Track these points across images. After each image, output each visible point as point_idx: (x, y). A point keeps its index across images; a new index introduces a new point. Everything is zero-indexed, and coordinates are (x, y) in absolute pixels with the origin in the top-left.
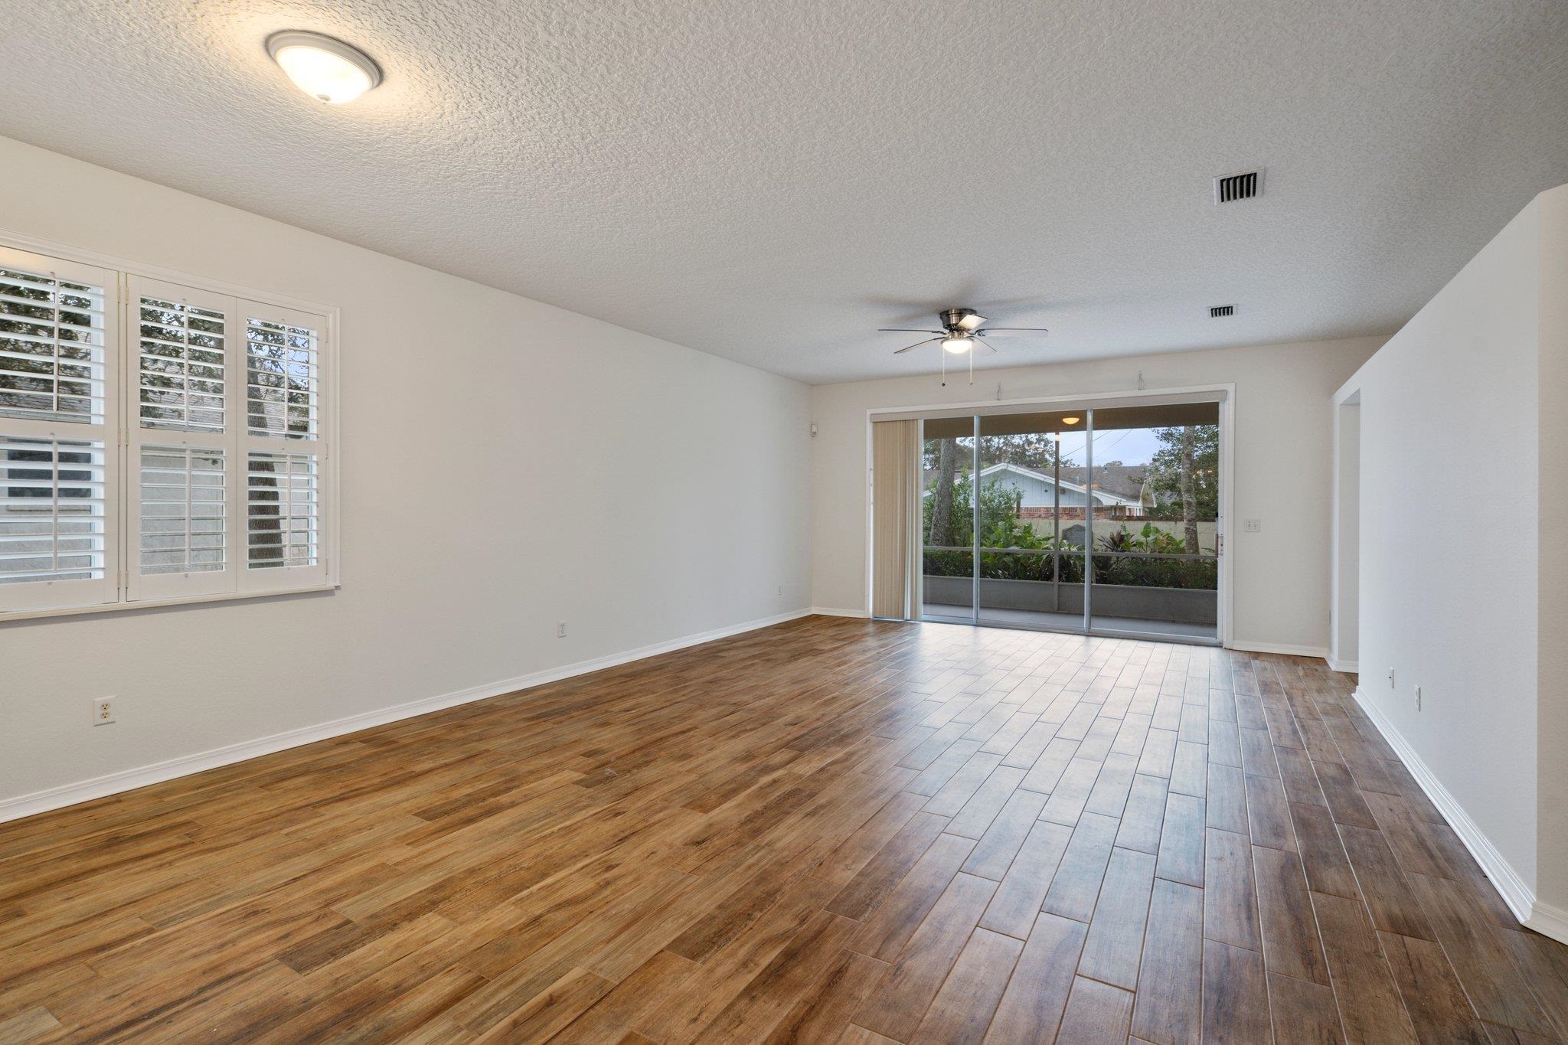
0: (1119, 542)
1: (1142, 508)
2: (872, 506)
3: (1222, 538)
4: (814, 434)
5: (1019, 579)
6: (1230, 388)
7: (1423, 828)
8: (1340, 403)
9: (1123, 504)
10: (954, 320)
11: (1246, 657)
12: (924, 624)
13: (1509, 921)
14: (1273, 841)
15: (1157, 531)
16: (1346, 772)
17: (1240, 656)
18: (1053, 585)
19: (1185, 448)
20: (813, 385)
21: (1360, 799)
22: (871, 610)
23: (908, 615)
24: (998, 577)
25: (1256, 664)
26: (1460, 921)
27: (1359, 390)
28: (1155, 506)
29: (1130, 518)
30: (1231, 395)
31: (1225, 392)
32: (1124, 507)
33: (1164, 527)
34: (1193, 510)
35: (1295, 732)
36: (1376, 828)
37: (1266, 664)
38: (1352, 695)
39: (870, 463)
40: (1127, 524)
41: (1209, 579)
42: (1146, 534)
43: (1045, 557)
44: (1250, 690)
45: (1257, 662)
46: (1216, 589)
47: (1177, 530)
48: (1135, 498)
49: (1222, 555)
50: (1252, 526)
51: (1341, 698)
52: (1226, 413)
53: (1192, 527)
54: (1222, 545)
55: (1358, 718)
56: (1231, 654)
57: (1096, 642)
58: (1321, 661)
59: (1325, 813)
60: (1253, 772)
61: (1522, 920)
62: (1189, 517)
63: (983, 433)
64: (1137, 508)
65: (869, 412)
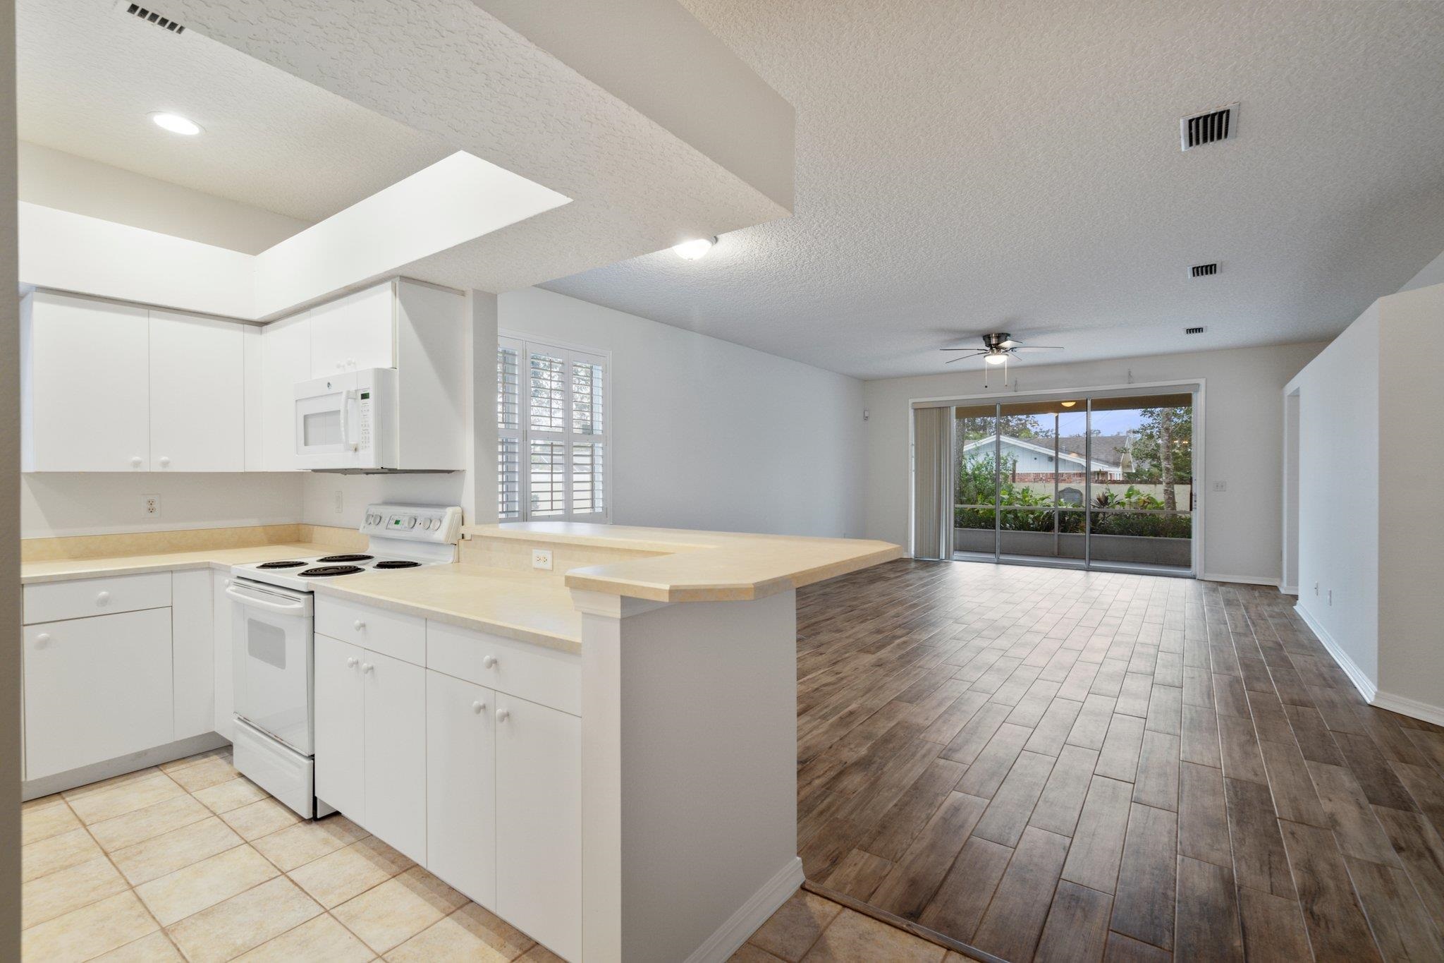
0: (1104, 501)
1: (1121, 473)
2: (913, 473)
3: (1196, 496)
4: (866, 418)
5: (1025, 530)
6: (1202, 382)
7: (1324, 670)
8: (1289, 393)
9: (1105, 470)
10: (994, 341)
11: (1215, 585)
12: (955, 562)
13: (1360, 702)
14: (1226, 672)
15: (1138, 493)
16: (1280, 645)
17: (1210, 585)
18: (1053, 535)
19: (1164, 423)
20: (866, 381)
21: (1286, 657)
22: (913, 553)
23: (943, 556)
24: (1007, 529)
25: (1221, 589)
26: (1333, 702)
27: (1299, 388)
28: (1134, 471)
29: (1114, 482)
30: (1203, 389)
31: (1198, 385)
32: (1106, 473)
33: (1145, 490)
34: (1171, 475)
35: (1248, 626)
36: (1293, 668)
37: (1231, 590)
38: (1294, 607)
39: (912, 440)
40: (1111, 486)
41: (1184, 530)
42: (1129, 496)
43: (1045, 512)
44: (1217, 603)
45: (1223, 588)
46: (1190, 537)
47: (1157, 492)
48: (1116, 464)
49: (1196, 508)
50: (1220, 486)
51: (1284, 608)
52: (1199, 401)
53: (1170, 489)
54: (1195, 501)
55: (1295, 620)
56: (1203, 583)
57: (1093, 574)
58: (1275, 588)
59: (1262, 662)
60: (1215, 644)
61: (1369, 702)
62: (1168, 481)
63: (1002, 414)
64: (1117, 473)
65: (911, 401)
